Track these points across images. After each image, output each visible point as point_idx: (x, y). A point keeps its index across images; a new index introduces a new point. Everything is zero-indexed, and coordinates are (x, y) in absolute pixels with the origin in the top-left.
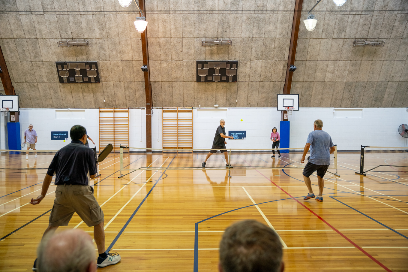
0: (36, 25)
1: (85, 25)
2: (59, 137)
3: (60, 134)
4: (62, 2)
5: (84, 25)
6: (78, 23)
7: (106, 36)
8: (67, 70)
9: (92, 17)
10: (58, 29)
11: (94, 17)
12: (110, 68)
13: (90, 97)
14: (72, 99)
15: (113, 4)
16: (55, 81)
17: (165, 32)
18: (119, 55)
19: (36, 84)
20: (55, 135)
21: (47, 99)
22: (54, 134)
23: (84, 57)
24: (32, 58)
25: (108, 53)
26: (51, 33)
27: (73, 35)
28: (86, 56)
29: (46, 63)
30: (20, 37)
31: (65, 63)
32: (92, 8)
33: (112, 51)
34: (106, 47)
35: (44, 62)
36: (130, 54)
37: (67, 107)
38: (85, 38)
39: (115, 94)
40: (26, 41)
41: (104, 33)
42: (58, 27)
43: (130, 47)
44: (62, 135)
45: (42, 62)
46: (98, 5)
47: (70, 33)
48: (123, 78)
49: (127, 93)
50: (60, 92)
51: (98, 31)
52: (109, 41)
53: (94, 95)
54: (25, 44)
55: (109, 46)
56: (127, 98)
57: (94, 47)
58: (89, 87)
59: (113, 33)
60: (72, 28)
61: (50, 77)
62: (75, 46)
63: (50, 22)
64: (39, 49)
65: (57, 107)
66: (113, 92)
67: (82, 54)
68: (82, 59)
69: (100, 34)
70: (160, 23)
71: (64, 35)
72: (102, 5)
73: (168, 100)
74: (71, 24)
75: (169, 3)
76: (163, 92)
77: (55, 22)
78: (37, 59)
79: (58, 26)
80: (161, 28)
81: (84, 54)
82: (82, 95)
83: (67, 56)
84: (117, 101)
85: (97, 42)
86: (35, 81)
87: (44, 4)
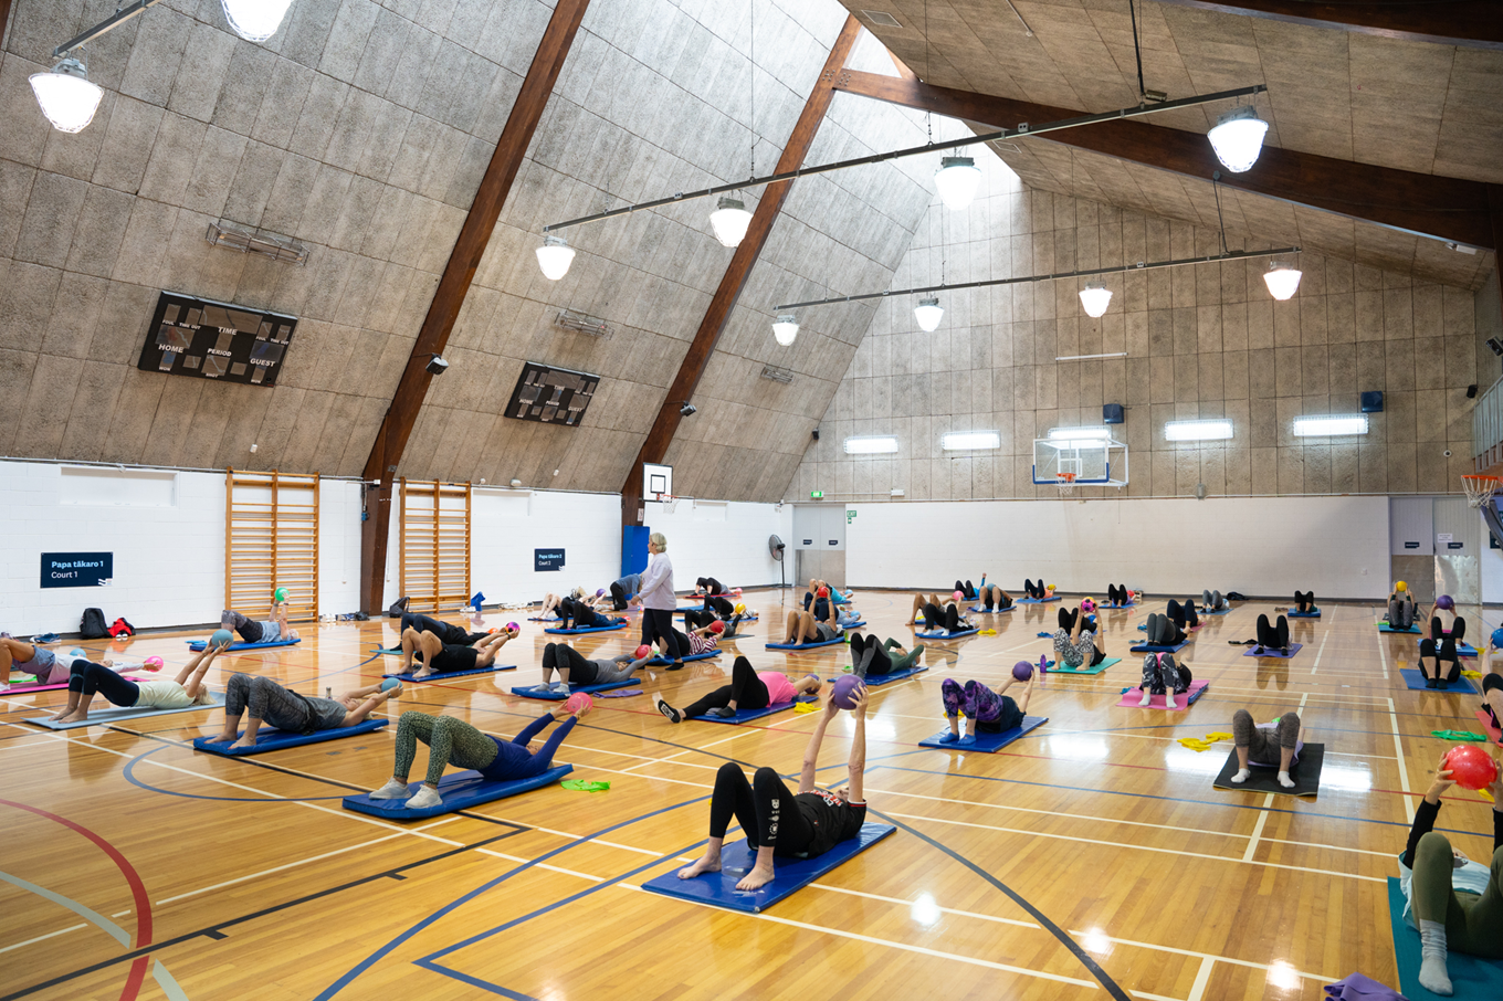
0: (159, 148)
1: (319, 196)
2: (73, 575)
3: (81, 564)
4: (290, 108)
5: (315, 196)
6: (300, 185)
7: (356, 248)
8: (193, 327)
9: (350, 180)
10: (230, 185)
11: (355, 183)
12: (321, 345)
13: (211, 433)
14: (145, 432)
15: (421, 164)
16: (120, 359)
17: (498, 276)
18: (364, 309)
19: (30, 358)
20: (59, 565)
21: (44, 421)
22: (54, 564)
23: (263, 294)
24: (76, 256)
25: (337, 299)
26: (200, 190)
27: (267, 215)
28: (270, 294)
29: (121, 289)
30: (69, 171)
31: (199, 305)
32: (363, 155)
33: (351, 294)
34: (343, 279)
35: (113, 283)
36: (394, 314)
37: (113, 460)
38: (298, 235)
39: (295, 427)
40: (84, 192)
41: (357, 237)
42: (233, 178)
43: (402, 293)
44: (89, 565)
45: (107, 281)
46: (384, 154)
47: (260, 208)
48: (339, 381)
49: (330, 428)
50: (114, 402)
51: (344, 226)
52: (358, 263)
53: (228, 426)
54: (78, 201)
55: (352, 278)
56: (322, 444)
57: (309, 271)
58: (227, 394)
59: (380, 245)
60: (276, 193)
61: (107, 341)
62: (252, 253)
63: (216, 155)
64: (122, 232)
65: (71, 458)
66: (292, 423)
67: (261, 284)
68: (257, 298)
69: (346, 236)
70: (498, 249)
71: (239, 211)
72: (392, 157)
73: (419, 460)
74: (280, 181)
75: (539, 206)
76: (420, 435)
77: (232, 161)
78: (92, 266)
79: (234, 174)
80: (495, 260)
81: (266, 287)
82: (189, 421)
83: (211, 280)
84: (289, 451)
85: (325, 258)
86: (33, 346)
87: (228, 93)
